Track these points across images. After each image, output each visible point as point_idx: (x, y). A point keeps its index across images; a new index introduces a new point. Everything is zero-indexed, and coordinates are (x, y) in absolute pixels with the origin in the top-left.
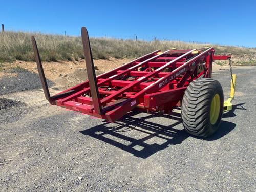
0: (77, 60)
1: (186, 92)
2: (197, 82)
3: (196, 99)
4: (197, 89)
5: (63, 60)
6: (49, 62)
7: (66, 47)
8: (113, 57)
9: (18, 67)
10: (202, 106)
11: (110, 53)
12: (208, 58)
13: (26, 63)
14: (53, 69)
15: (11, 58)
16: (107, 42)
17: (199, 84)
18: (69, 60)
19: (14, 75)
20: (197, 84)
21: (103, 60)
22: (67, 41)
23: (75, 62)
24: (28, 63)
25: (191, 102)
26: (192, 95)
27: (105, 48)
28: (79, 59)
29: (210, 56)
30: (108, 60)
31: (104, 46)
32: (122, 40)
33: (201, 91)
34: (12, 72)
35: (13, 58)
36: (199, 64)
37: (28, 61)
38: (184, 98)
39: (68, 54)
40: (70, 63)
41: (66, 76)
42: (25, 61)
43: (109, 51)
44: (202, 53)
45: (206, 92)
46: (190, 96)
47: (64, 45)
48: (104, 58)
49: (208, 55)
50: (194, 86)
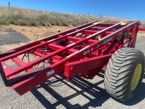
0: (48, 26)
1: (110, 60)
2: (122, 51)
3: (119, 68)
4: (120, 59)
5: (40, 26)
6: (31, 26)
7: (43, 17)
8: (72, 25)
9: (10, 28)
10: (124, 76)
11: (70, 22)
12: (134, 29)
13: (16, 26)
14: (32, 31)
15: (7, 22)
16: (70, 16)
17: (123, 54)
18: (44, 25)
19: (6, 33)
20: (121, 54)
21: (65, 27)
22: (44, 14)
23: (47, 27)
24: (17, 26)
25: (113, 71)
26: (116, 64)
27: (68, 19)
28: (50, 25)
29: (135, 28)
30: (68, 27)
31: (67, 18)
32: (79, 15)
33: (124, 61)
34: (5, 31)
35: (9, 23)
36: (126, 34)
37: (17, 25)
38: (108, 66)
39: (44, 22)
40: (44, 27)
41: (38, 36)
42: (16, 25)
43: (70, 21)
44: (129, 25)
45: (129, 62)
46: (114, 65)
47: (42, 16)
48: (66, 26)
49: (134, 26)
50: (118, 55)
